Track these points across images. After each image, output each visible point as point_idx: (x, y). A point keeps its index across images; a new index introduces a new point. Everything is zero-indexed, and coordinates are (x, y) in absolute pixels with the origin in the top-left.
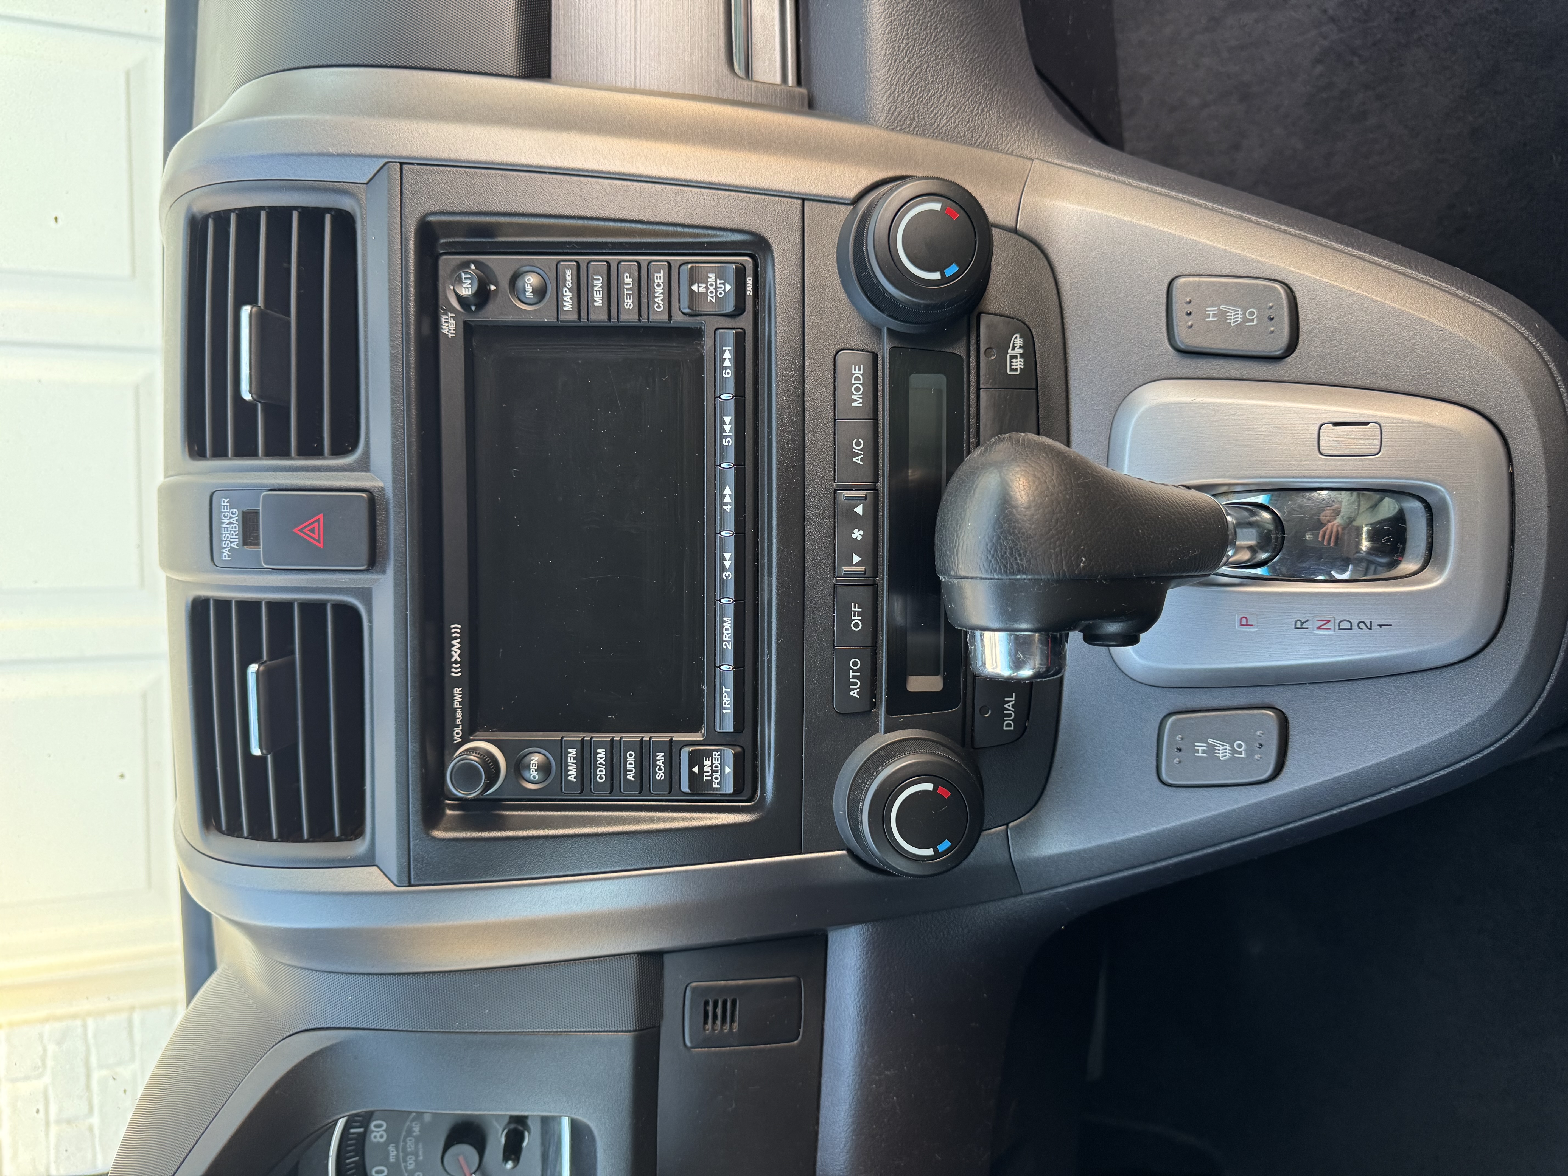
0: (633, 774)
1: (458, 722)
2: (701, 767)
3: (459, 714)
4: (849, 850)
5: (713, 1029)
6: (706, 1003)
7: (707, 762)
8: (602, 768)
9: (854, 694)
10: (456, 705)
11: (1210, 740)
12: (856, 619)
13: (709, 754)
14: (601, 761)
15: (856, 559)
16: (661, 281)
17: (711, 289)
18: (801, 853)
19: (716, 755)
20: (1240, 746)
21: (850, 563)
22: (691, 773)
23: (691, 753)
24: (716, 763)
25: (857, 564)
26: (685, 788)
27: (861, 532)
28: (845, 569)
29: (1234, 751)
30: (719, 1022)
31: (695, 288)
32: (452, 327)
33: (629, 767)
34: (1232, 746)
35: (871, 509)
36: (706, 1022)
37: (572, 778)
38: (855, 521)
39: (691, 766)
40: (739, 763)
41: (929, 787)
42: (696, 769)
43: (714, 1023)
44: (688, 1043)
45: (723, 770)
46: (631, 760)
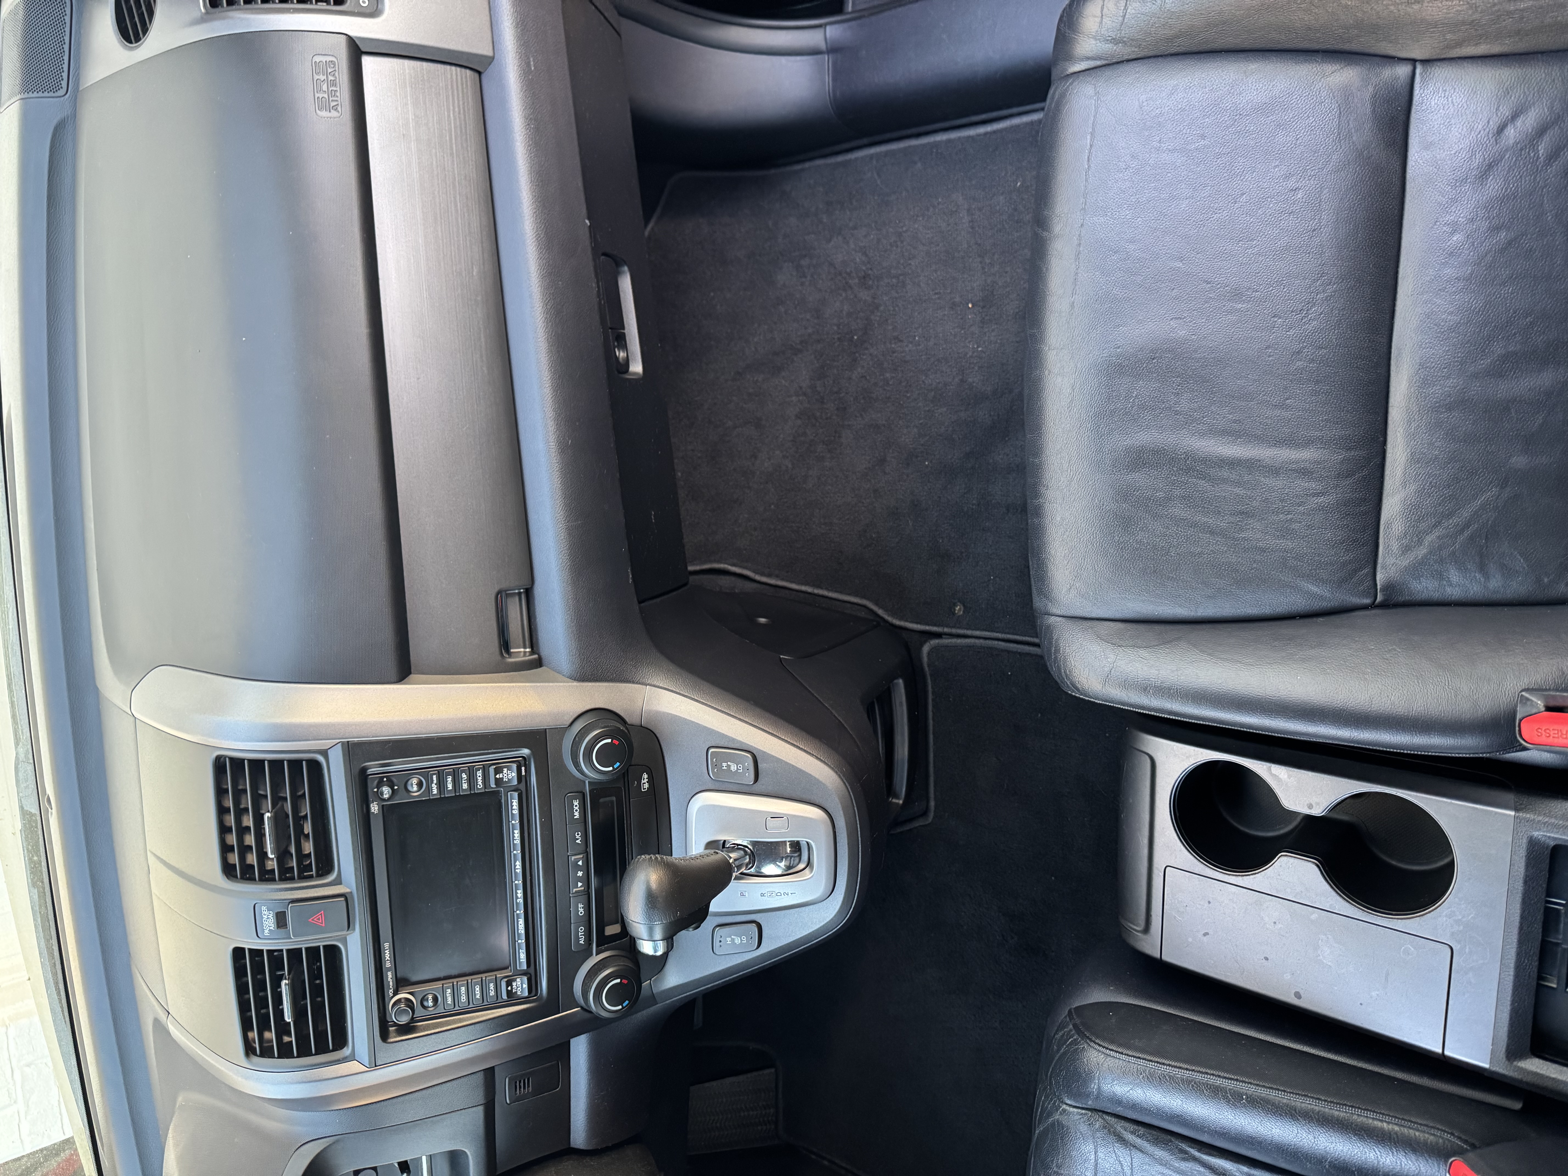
0: (479, 995)
1: (391, 987)
2: (512, 986)
3: (391, 983)
4: (582, 1008)
5: (520, 1093)
6: (516, 1082)
7: (514, 984)
8: (464, 995)
9: (582, 942)
10: (389, 979)
11: (732, 937)
12: (581, 910)
13: (515, 980)
14: (464, 992)
15: (580, 884)
16: (480, 775)
17: (505, 775)
18: (560, 1013)
19: (518, 980)
20: (744, 938)
21: (577, 887)
22: (507, 990)
23: (507, 982)
24: (519, 983)
25: (581, 887)
26: (505, 997)
27: (582, 872)
28: (575, 890)
29: (741, 940)
30: (522, 1089)
31: (498, 776)
32: (376, 808)
33: (477, 993)
34: (741, 938)
35: (585, 863)
36: (516, 1090)
37: (449, 1002)
38: (579, 868)
39: (507, 987)
40: (529, 981)
41: (618, 981)
42: (509, 988)
43: (520, 1090)
44: (508, 1102)
45: (522, 986)
46: (477, 989)
